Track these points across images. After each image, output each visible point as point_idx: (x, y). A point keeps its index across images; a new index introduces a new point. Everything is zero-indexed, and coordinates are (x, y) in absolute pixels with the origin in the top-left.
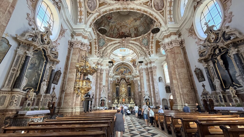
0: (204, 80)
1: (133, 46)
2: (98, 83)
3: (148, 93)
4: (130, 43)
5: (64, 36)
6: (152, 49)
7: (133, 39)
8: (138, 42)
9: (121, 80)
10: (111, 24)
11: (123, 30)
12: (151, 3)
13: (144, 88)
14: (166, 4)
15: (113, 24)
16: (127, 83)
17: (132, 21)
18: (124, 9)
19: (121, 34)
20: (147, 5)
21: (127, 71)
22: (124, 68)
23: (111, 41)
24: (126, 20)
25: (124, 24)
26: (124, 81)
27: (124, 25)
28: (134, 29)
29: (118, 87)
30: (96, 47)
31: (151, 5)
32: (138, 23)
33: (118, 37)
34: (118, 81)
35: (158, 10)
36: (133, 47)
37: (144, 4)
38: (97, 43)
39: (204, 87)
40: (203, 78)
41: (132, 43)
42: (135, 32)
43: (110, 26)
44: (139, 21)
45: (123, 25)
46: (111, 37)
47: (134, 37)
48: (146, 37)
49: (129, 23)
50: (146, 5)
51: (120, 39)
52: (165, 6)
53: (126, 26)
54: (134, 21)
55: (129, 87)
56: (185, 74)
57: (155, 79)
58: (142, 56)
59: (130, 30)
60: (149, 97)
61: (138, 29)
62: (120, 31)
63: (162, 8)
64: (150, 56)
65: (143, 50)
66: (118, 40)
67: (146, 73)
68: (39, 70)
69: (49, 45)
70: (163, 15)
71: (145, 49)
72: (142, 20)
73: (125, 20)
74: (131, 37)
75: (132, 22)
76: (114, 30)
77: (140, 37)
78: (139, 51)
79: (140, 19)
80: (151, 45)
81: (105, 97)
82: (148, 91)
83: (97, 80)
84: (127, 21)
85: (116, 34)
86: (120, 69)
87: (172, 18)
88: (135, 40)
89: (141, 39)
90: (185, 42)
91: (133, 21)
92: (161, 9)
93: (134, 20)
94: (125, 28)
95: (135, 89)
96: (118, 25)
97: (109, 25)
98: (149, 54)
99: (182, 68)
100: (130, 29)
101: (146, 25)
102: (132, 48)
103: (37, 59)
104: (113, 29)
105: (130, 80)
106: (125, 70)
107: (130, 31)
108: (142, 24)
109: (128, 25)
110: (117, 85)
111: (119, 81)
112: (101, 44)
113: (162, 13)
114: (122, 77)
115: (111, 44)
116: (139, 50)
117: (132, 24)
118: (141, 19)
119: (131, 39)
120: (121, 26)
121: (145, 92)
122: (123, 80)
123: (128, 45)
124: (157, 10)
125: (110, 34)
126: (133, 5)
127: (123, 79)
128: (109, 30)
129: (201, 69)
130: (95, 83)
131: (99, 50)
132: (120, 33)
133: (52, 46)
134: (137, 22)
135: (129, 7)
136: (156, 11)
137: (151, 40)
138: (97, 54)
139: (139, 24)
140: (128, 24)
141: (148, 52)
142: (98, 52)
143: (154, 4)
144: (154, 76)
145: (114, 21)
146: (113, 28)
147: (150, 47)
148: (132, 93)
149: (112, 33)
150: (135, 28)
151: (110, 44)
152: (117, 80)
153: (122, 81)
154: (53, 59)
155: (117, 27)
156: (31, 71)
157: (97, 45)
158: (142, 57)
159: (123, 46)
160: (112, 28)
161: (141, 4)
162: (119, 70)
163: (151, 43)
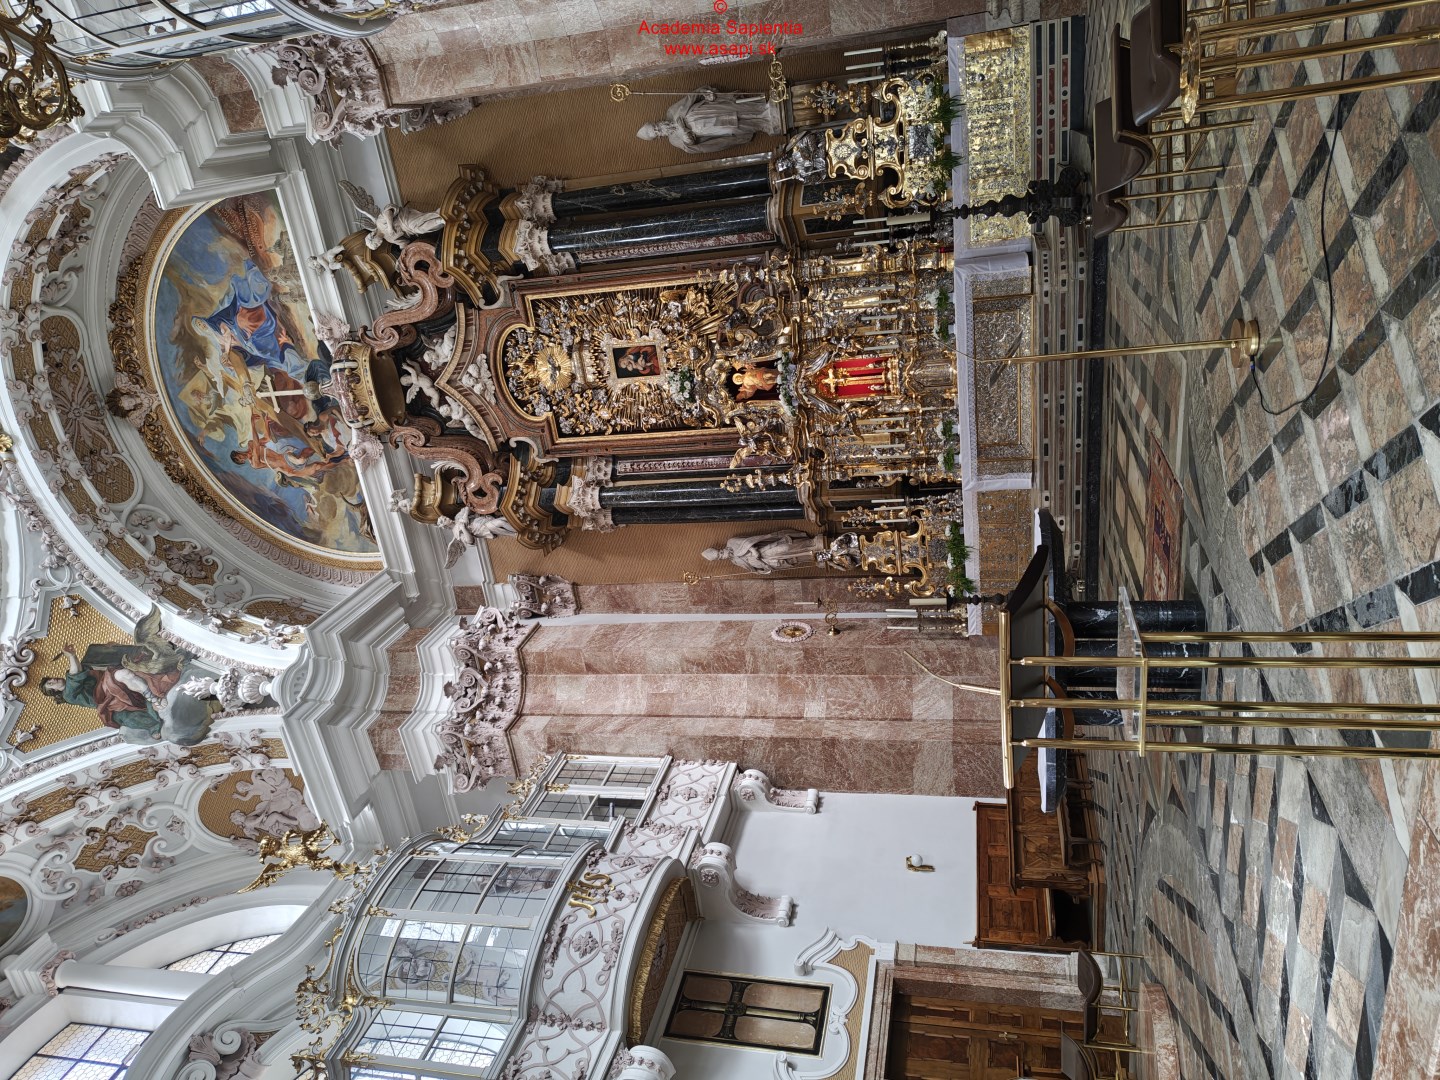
9: (438, 431)
16: (461, 295)
26: (443, 351)
29: (593, 498)
34: (466, 489)
55: (541, 242)
106: (219, 341)
111: (476, 474)
122: (441, 392)
153: (455, 412)
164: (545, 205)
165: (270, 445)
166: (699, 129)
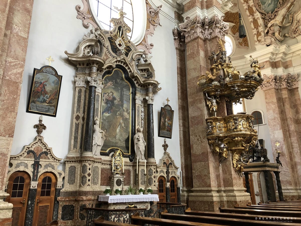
2: (289, 120)
5: (159, 24)
30: (255, 22)
38: (254, 9)
68: (124, 110)
69: (131, 55)
83: (282, 112)
103: (114, 88)
112: (270, 4)
130: (278, 121)
131: (266, 26)
133: (136, 54)
138: (263, 40)
142: (266, 31)
154: (144, 81)
156: (108, 116)
157: (258, 13)
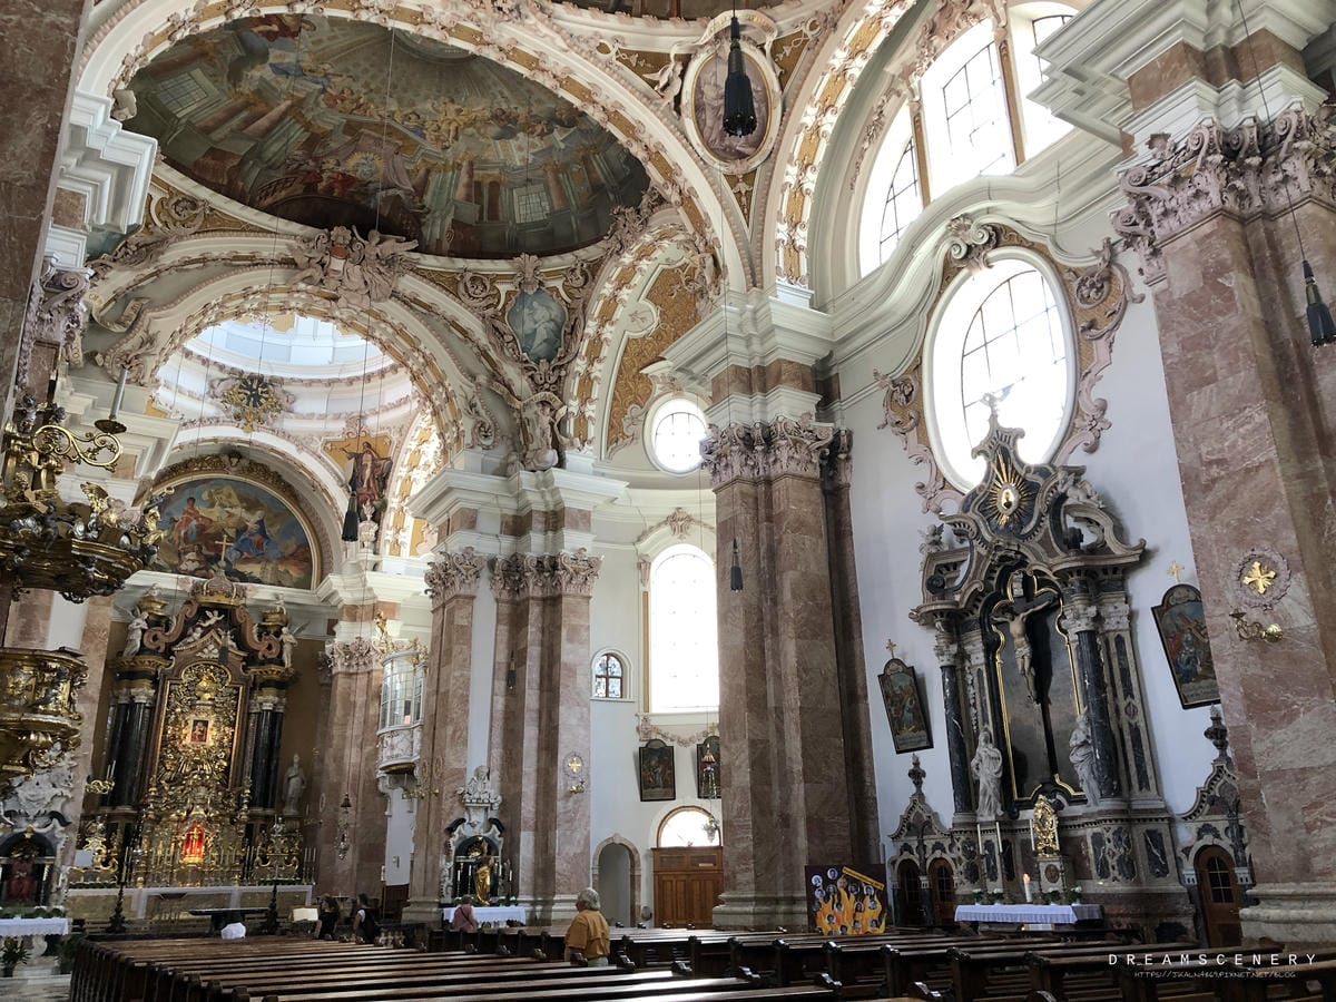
0: (924, 744)
1: (415, 326)
3: (491, 791)
4: (394, 294)
6: (583, 403)
7: (430, 262)
8: (472, 309)
9: (190, 624)
10: (259, 73)
11: (357, 158)
12: (682, 76)
13: (465, 743)
14: (781, 133)
15: (284, 84)
16: (251, 659)
17: (472, 123)
18: (458, 30)
19: (320, 186)
20: (653, 84)
21: (272, 531)
22: (242, 499)
23: (215, 223)
24: (427, 98)
25: (391, 115)
26: (227, 639)
27: (392, 132)
28: (468, 186)
29: (142, 699)
31: (676, 92)
32: (518, 152)
33: (288, 201)
34: (158, 631)
35: (713, 151)
36: (414, 344)
37: (627, 63)
39: (918, 784)
40: (923, 733)
41: (410, 302)
42: (470, 213)
43: (246, 88)
44: (537, 140)
45: (378, 119)
46: (217, 189)
47: (446, 245)
48: (550, 284)
49: (444, 126)
50: (638, 70)
51: (309, 231)
52: (767, 146)
53: (405, 137)
54: (494, 129)
55: (268, 706)
56: (826, 679)
57: (572, 671)
58: (488, 442)
59: (425, 182)
60: (492, 821)
61: (504, 195)
62: (330, 163)
63: (748, 150)
64: (561, 464)
65: (502, 389)
66: (283, 235)
67: (497, 600)
70: (744, 200)
71: (521, 384)
72: (562, 146)
73: (409, 95)
74: (420, 237)
75: (470, 130)
76: (269, 130)
77: (501, 266)
78: (470, 390)
79: (551, 131)
80: (580, 365)
81: (57, 808)
82: (495, 775)
84: (428, 106)
85: (279, 175)
86: (192, 500)
87: (802, 254)
88: (449, 284)
89: (503, 288)
90: (853, 453)
91: (486, 122)
92: (742, 156)
93: (495, 117)
94: (392, 149)
95: (336, 731)
96: (330, 106)
97: (235, 75)
98: (557, 445)
99: (815, 636)
100: (428, 171)
101: (577, 190)
102: (402, 345)
104: (263, 122)
105: (288, 637)
106: (252, 520)
107: (421, 189)
108: (550, 176)
109: (423, 136)
110: (132, 675)
111: (163, 639)
113: (743, 187)
114: (204, 599)
115: (203, 260)
116: (473, 378)
117: (461, 145)
118: (558, 135)
119: (416, 256)
120: (361, 125)
121: (470, 775)
122: (206, 630)
123: (376, 307)
124: (707, 144)
125: (212, 150)
126: (544, 30)
127: (214, 618)
128: (220, 115)
129: (918, 672)
132: (324, 176)
134: (513, 143)
135: (506, 36)
136: (699, 150)
137: (590, 323)
139: (523, 159)
140: (430, 135)
141: (546, 419)
143: (698, 90)
144: (570, 640)
145: (307, 62)
146: (274, 114)
147: (573, 386)
148: (292, 772)
149: (243, 147)
150: (478, 184)
151: (192, 247)
152: (140, 623)
153: (196, 634)
155: (309, 116)
158: (488, 448)
159: (321, 305)
160: (261, 108)
161: (603, 48)
162: (178, 517)
163: (584, 347)
164: (281, 710)
165: (194, 522)
166: (293, 781)
